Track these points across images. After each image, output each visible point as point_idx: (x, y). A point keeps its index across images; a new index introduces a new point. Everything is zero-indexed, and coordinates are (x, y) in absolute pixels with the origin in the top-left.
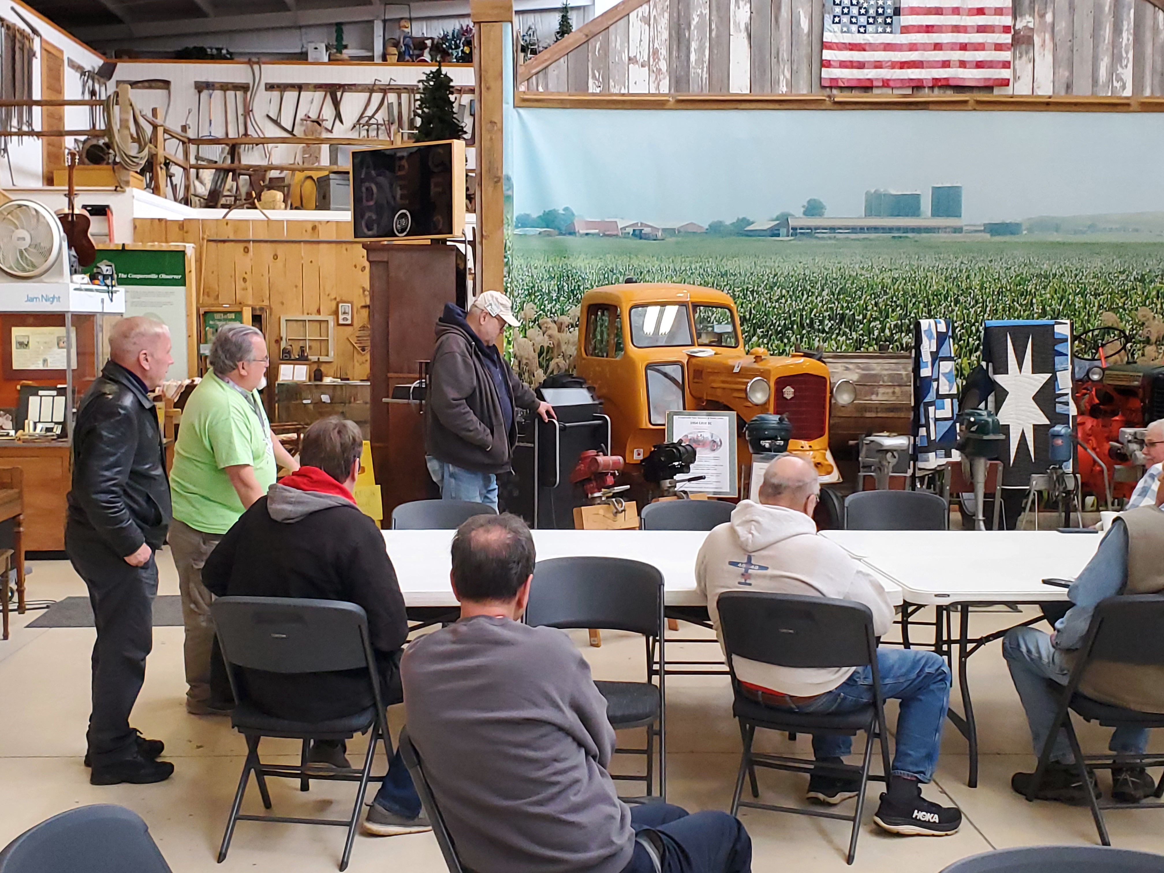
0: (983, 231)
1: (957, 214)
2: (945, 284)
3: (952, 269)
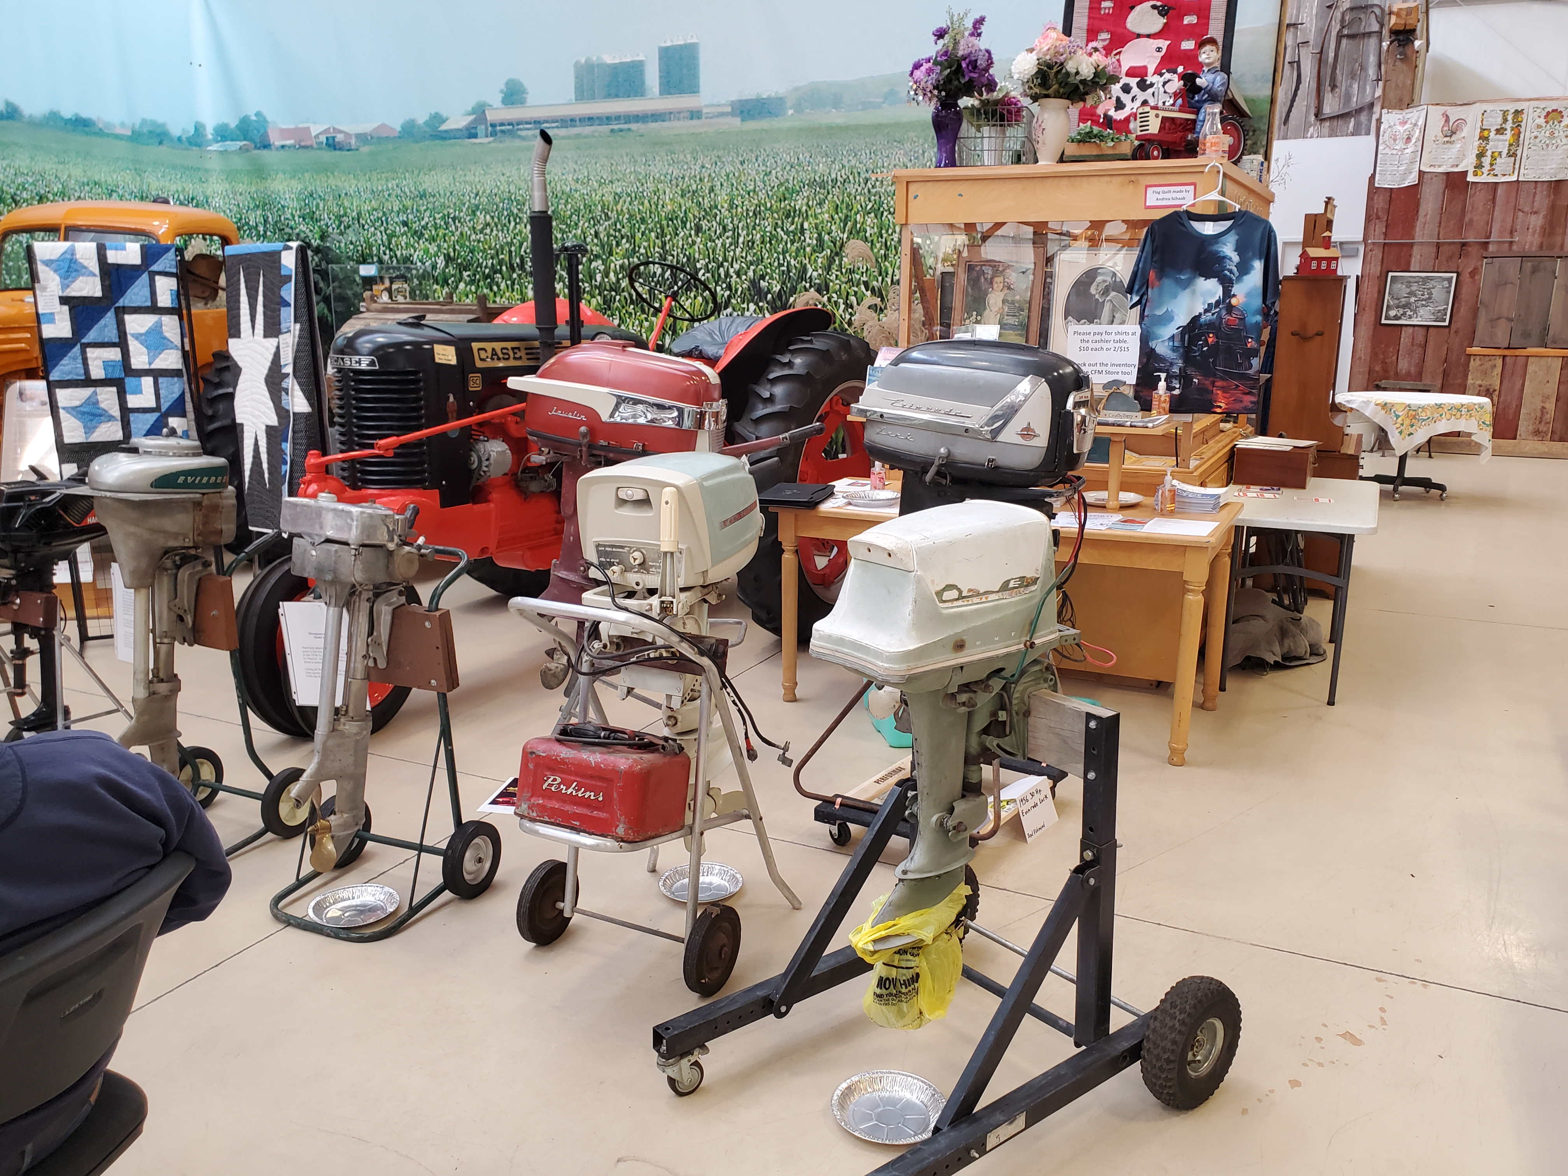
0: (732, 114)
1: (694, 89)
2: (682, 202)
3: (690, 179)
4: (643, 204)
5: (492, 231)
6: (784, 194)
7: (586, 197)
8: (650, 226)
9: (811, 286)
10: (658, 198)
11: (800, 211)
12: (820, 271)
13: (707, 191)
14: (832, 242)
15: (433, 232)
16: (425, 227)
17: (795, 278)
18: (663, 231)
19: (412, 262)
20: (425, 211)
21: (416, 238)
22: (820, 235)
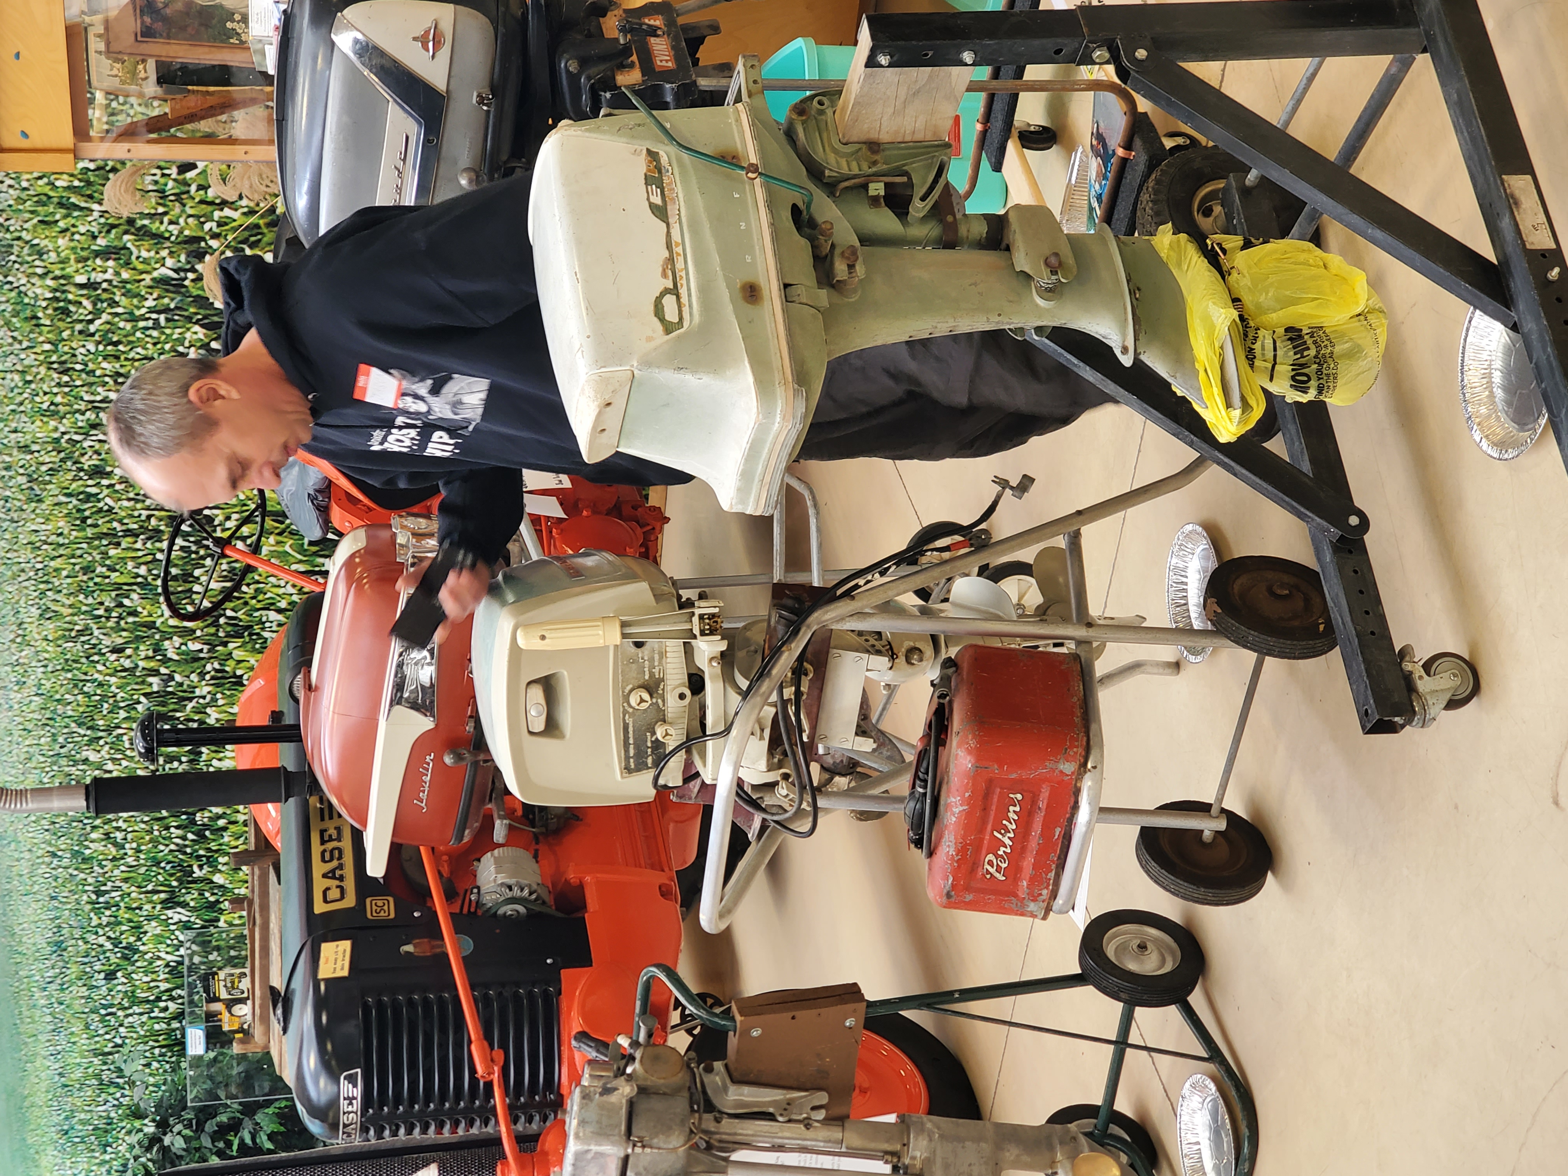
4: (56, 570)
5: (118, 829)
6: (26, 319)
7: (50, 669)
8: (98, 557)
9: (193, 270)
10: (45, 543)
11: (56, 290)
12: (164, 253)
13: (28, 457)
14: (108, 232)
15: (124, 928)
16: (116, 942)
17: (179, 298)
18: (106, 535)
19: (180, 963)
20: (86, 943)
21: (136, 957)
22: (97, 254)
